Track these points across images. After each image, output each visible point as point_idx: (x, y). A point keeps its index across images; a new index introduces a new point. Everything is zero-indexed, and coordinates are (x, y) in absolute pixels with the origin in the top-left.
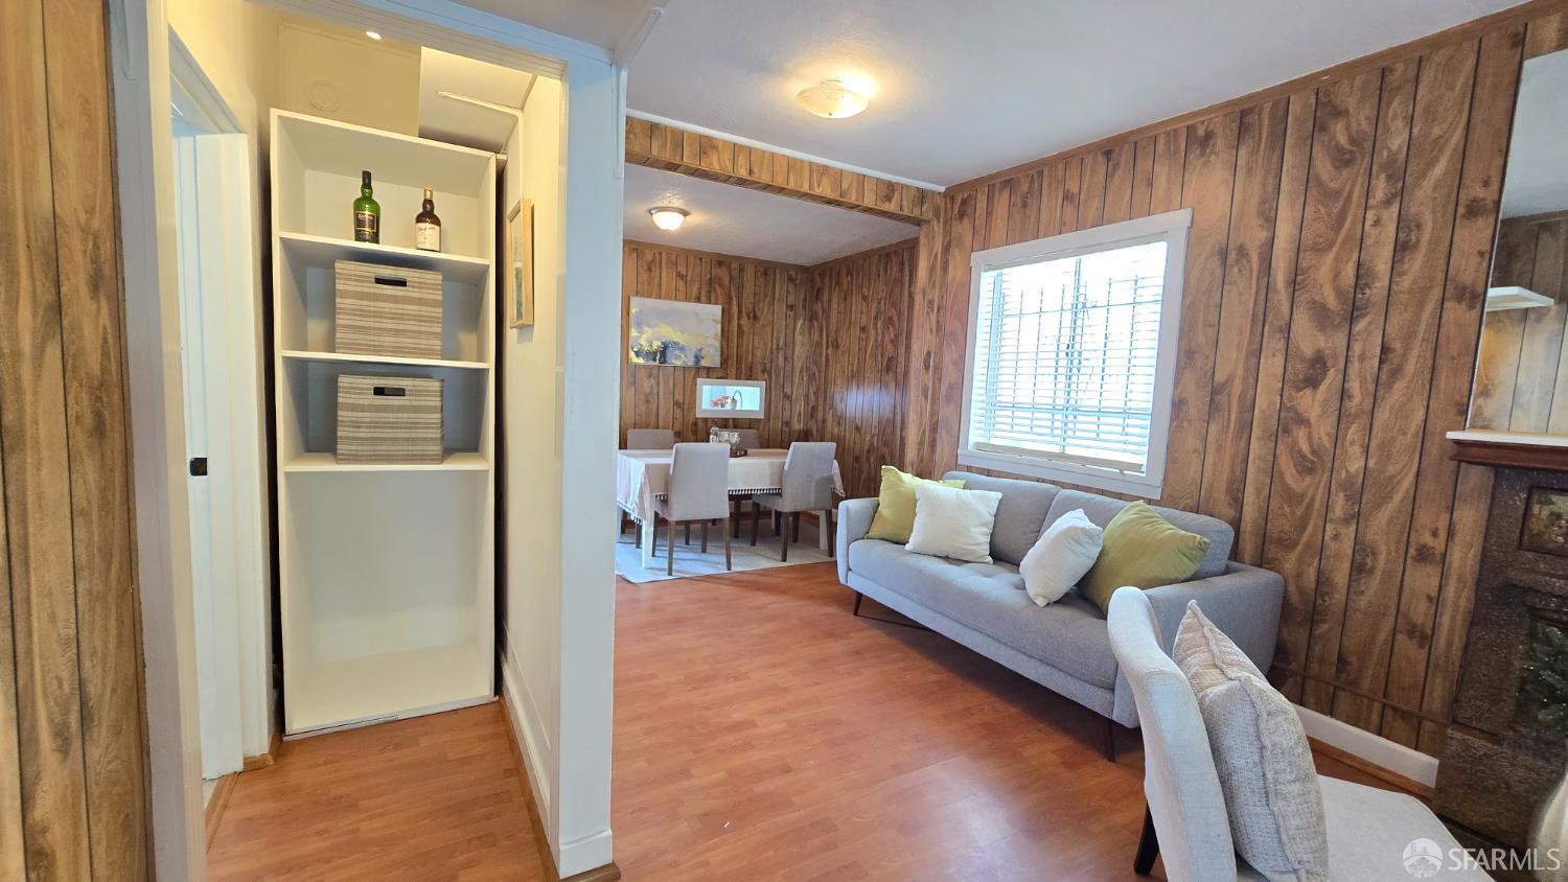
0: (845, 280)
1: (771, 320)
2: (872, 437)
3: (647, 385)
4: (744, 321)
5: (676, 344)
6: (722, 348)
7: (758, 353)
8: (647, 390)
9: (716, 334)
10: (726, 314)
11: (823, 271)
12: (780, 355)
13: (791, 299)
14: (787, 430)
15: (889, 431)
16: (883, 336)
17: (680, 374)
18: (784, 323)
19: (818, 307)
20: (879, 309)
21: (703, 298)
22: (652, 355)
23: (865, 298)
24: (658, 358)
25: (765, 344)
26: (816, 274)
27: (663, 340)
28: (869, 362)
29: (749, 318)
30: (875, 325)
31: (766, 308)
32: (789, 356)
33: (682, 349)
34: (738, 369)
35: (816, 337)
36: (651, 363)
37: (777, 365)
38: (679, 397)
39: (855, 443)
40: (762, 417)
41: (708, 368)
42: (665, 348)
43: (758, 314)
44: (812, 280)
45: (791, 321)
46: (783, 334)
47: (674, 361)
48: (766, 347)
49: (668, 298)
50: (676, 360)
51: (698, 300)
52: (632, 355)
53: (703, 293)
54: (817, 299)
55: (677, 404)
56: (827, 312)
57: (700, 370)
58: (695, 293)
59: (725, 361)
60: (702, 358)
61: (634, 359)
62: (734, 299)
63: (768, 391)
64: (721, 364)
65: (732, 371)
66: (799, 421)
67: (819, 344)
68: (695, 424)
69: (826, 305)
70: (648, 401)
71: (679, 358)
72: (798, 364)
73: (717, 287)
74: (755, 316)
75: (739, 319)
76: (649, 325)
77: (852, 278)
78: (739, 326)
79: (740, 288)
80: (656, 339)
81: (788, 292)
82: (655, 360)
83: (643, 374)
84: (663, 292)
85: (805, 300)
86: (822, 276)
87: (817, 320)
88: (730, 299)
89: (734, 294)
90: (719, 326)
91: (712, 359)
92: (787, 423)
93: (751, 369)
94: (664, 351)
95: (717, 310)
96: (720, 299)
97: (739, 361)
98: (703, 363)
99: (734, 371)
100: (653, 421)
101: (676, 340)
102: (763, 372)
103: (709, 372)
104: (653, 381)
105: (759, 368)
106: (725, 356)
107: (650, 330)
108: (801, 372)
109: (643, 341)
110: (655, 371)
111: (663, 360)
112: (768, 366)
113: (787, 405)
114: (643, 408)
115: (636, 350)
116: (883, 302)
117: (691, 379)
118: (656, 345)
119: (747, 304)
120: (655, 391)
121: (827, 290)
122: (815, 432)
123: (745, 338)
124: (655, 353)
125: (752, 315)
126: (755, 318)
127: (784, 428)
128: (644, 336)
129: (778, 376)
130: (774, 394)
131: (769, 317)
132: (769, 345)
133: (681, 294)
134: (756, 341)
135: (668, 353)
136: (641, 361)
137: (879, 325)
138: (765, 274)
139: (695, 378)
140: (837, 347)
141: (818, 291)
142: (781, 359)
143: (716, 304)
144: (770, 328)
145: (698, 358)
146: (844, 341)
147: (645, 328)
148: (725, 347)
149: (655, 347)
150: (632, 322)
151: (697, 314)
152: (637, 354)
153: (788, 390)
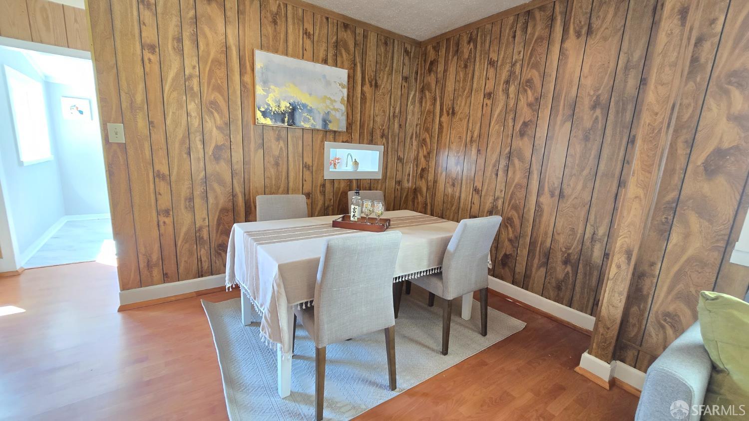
0: (466, 49)
1: (390, 89)
2: (496, 200)
3: (275, 147)
4: (367, 88)
5: (305, 106)
6: (347, 114)
7: (378, 119)
8: (277, 153)
9: (343, 99)
10: (351, 80)
11: (438, 43)
12: (396, 121)
13: (406, 72)
14: (399, 188)
15: (521, 194)
16: (517, 100)
17: (308, 137)
18: (399, 93)
19: (431, 79)
20: (512, 73)
21: (330, 61)
22: (280, 116)
23: (492, 63)
24: (286, 119)
25: (384, 111)
26: (430, 48)
27: (292, 101)
28: (495, 127)
29: (371, 86)
30: (506, 92)
31: (386, 76)
32: (403, 124)
33: (310, 111)
34: (361, 134)
35: (428, 105)
36: (279, 124)
37: (393, 131)
38: (308, 160)
39: (473, 203)
40: (380, 177)
41: (335, 132)
42: (294, 109)
43: (379, 82)
44: (425, 54)
45: (405, 91)
46: (399, 103)
47: (302, 124)
48: (385, 115)
49: (294, 56)
50: (305, 122)
51: (325, 62)
52: (259, 115)
53: (330, 55)
54: (430, 71)
55: (306, 166)
56: (442, 83)
57: (329, 134)
58: (322, 54)
59: (350, 125)
60: (330, 122)
61: (261, 120)
62: (359, 65)
63: (386, 154)
64: (347, 128)
65: (356, 135)
66: (408, 181)
67: (432, 113)
68: (324, 185)
69: (440, 75)
70: (277, 164)
71: (306, 120)
72: (410, 131)
73: (343, 51)
74: (376, 83)
75: (362, 86)
76: (276, 85)
77: (476, 47)
78: (363, 93)
79: (364, 54)
80: (284, 100)
81: (404, 64)
82: (283, 121)
83: (270, 136)
84: (290, 50)
85: (417, 73)
86: (436, 49)
87: (430, 90)
88: (355, 65)
89: (358, 60)
90: (345, 91)
91: (339, 123)
92: (399, 183)
93: (372, 134)
94: (293, 112)
95: (342, 74)
96: (346, 64)
97: (362, 126)
98: (331, 127)
99: (357, 135)
100: (283, 186)
101: (303, 102)
102: (382, 136)
103: (335, 136)
104: (282, 144)
105: (378, 133)
106: (350, 121)
107: (277, 89)
108: (411, 138)
109: (270, 101)
110: (284, 133)
111: (292, 122)
112: (386, 132)
113: (400, 168)
114: (272, 171)
115: (263, 109)
116: (518, 66)
117: (319, 141)
118: (284, 105)
119: (370, 72)
120: (285, 154)
121: (442, 61)
122: (424, 190)
123: (368, 104)
124: (283, 114)
125: (373, 83)
126: (376, 86)
127: (397, 187)
128: (271, 95)
129: (393, 141)
130: (390, 157)
131: (388, 86)
132: (388, 112)
133: (309, 53)
134: (377, 109)
135: (297, 116)
136: (268, 122)
137: (512, 89)
138: (386, 44)
139: (322, 141)
140: (454, 113)
141: (432, 63)
142: (396, 126)
143: (342, 67)
144: (389, 96)
145: (325, 122)
146: (461, 107)
147: (272, 87)
148: (350, 112)
149: (283, 108)
150: (257, 79)
151: (324, 76)
152: (264, 114)
153: (401, 154)
